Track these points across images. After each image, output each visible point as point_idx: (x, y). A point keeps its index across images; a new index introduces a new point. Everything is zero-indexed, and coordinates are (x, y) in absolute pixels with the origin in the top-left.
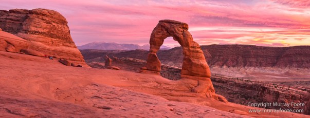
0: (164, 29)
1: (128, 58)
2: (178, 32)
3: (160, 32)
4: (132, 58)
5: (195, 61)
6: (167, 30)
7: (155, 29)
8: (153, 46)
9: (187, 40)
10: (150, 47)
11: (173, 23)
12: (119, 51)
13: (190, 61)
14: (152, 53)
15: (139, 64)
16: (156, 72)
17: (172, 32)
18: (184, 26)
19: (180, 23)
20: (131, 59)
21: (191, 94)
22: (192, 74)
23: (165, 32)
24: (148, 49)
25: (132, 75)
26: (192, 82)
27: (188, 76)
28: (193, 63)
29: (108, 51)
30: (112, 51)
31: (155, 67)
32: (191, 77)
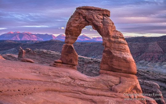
0: (81, 17)
1: (41, 50)
2: (97, 19)
3: (77, 21)
4: (45, 49)
5: (117, 54)
6: (85, 17)
7: (71, 17)
8: (70, 36)
9: (107, 29)
10: (66, 38)
11: (92, 10)
12: (32, 41)
13: (111, 53)
14: (69, 45)
15: (53, 56)
16: (72, 66)
17: (91, 19)
18: (105, 13)
19: (99, 10)
20: (45, 51)
21: (109, 93)
22: (112, 70)
23: (83, 20)
24: (63, 39)
25: (45, 68)
26: (113, 79)
27: (108, 72)
28: (114, 56)
29: (22, 41)
30: (26, 41)
31: (71, 61)
32: (112, 73)
